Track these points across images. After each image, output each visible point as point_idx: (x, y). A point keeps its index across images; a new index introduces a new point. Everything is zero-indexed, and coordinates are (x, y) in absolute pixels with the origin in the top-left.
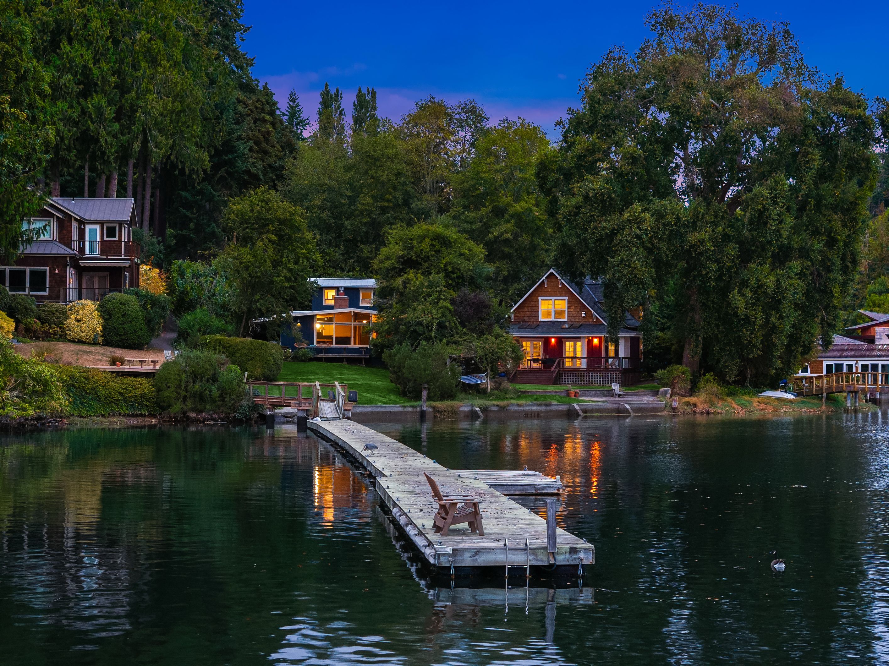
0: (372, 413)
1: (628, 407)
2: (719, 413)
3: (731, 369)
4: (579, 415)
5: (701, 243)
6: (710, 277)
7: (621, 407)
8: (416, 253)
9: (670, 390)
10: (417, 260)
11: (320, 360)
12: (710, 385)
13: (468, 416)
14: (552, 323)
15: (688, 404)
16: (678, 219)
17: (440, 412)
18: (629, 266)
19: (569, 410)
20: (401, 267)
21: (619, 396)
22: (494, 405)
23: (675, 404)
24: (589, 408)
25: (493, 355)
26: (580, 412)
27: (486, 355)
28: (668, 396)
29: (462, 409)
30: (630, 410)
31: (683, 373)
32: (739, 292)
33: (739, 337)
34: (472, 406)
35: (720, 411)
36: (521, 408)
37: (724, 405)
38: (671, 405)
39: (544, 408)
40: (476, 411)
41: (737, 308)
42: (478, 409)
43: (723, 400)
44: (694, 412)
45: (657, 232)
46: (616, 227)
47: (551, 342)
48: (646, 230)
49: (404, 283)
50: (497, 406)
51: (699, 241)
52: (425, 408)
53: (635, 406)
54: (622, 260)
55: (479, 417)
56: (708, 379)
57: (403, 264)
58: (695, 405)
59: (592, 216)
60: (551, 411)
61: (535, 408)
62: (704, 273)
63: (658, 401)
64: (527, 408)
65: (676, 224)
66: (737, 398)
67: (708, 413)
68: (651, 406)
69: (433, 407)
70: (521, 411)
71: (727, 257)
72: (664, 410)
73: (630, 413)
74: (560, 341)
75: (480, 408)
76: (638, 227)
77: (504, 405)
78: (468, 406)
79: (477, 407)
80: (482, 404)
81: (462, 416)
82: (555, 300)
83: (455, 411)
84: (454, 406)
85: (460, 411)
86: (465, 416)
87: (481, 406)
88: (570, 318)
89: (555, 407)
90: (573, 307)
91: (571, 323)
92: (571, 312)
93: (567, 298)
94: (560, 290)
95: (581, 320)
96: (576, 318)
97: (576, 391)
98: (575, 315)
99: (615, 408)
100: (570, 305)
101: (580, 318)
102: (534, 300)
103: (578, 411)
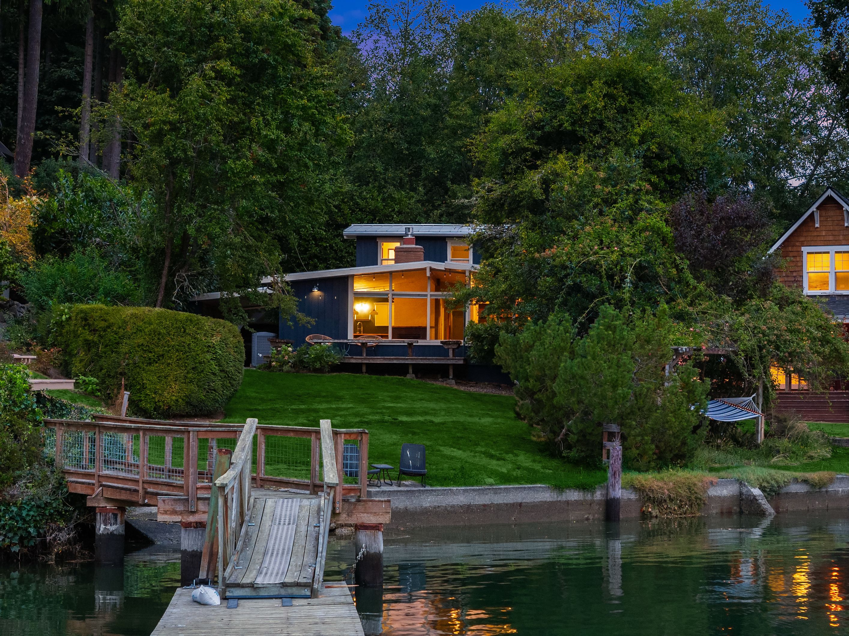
0: (468, 509)
10: (574, 132)
11: (356, 368)
13: (730, 513)
14: (830, 297)
17: (659, 502)
20: (537, 148)
22: (796, 480)
25: (777, 348)
29: (713, 492)
34: (740, 483)
40: (754, 500)
42: (756, 491)
49: (546, 183)
50: (805, 481)
52: (618, 493)
55: (762, 514)
57: (540, 141)
69: (639, 490)
75: (763, 489)
77: (820, 480)
78: (731, 483)
79: (755, 487)
80: (769, 478)
81: (714, 511)
82: (836, 252)
83: (696, 498)
84: (695, 485)
85: (710, 498)
86: (722, 513)
87: (765, 484)
94: (846, 233)
102: (791, 254)
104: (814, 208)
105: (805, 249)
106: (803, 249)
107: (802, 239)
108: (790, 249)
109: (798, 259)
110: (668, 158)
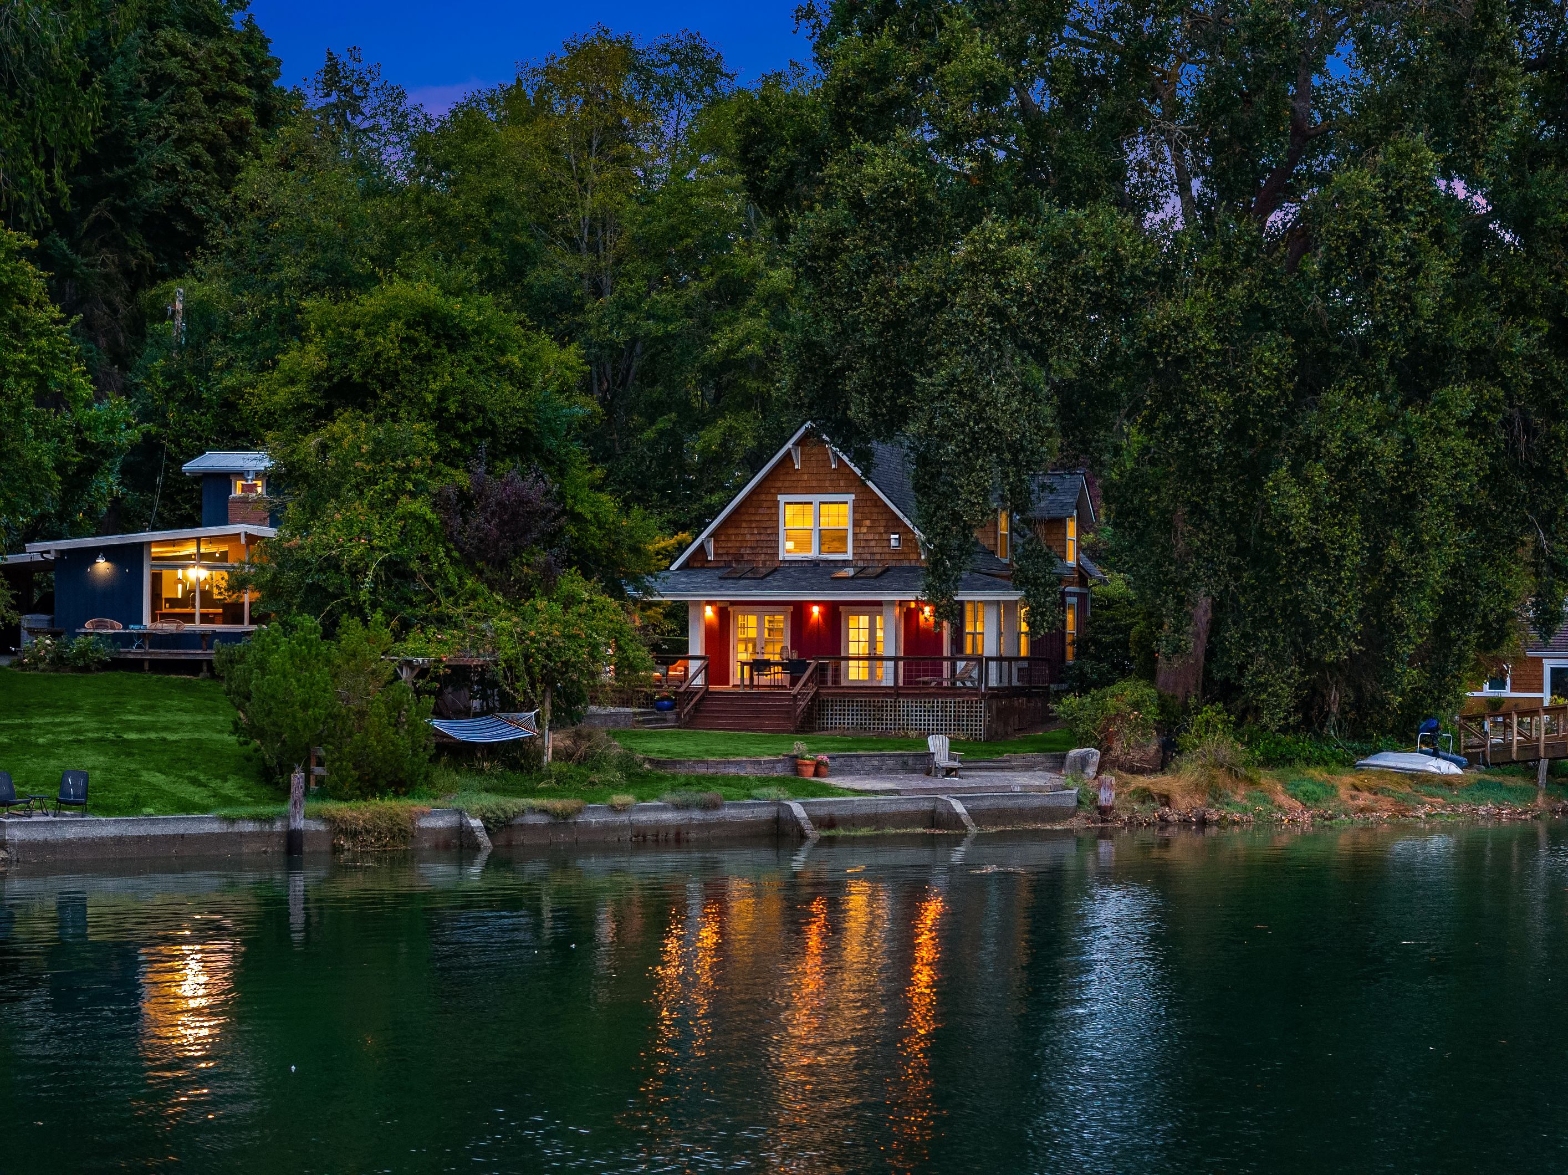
0: (119, 841)
1: (959, 808)
2: (1234, 823)
3: (1275, 694)
4: (803, 837)
5: (1183, 330)
6: (1210, 430)
7: (940, 808)
8: (363, 364)
9: (1095, 755)
10: (365, 384)
12: (1211, 742)
13: (447, 846)
14: (815, 563)
15: (1145, 796)
16: (1117, 261)
17: (353, 835)
18: (973, 397)
19: (777, 820)
20: (322, 403)
21: (949, 772)
22: (532, 810)
23: (1106, 797)
24: (838, 812)
26: (808, 828)
27: (527, 657)
28: (1091, 771)
29: (425, 823)
30: (966, 819)
31: (1137, 706)
32: (1295, 469)
33: (1296, 602)
34: (460, 812)
35: (1237, 817)
36: (624, 818)
37: (1250, 798)
38: (1096, 798)
39: (697, 815)
40: (471, 831)
41: (1288, 518)
42: (476, 823)
43: (1251, 781)
44: (1162, 818)
45: (1055, 301)
46: (937, 288)
47: (811, 614)
48: (1021, 291)
49: (324, 448)
50: (544, 811)
51: (1174, 323)
52: (300, 824)
53: (985, 804)
54: (953, 380)
55: (477, 848)
56: (1207, 722)
58: (1166, 800)
59: (871, 257)
60: (720, 824)
61: (669, 817)
62: (1191, 417)
63: (1055, 788)
64: (643, 817)
65: (1109, 277)
66: (1294, 777)
67: (1203, 823)
68: (1036, 803)
69: (330, 820)
70: (623, 827)
71: (1259, 373)
72: (1073, 815)
73: (965, 827)
74: (834, 613)
75: (484, 820)
76: (998, 285)
77: (564, 809)
78: (449, 813)
79: (475, 818)
80: (494, 807)
81: (427, 845)
82: (821, 503)
83: (400, 830)
84: (398, 815)
85: (419, 828)
86: (437, 846)
87: (489, 815)
88: (860, 550)
89: (733, 812)
90: (868, 523)
91: (861, 564)
92: (861, 537)
93: (853, 497)
94: (834, 477)
95: (887, 557)
96: (875, 550)
97: (819, 758)
98: (873, 543)
99: (924, 812)
100: (858, 516)
101: (886, 550)
102: (765, 504)
103: (803, 822)
104: (789, 445)
105: (782, 498)
106: (779, 497)
107: (779, 484)
108: (763, 497)
109: (773, 511)
110: (472, 420)
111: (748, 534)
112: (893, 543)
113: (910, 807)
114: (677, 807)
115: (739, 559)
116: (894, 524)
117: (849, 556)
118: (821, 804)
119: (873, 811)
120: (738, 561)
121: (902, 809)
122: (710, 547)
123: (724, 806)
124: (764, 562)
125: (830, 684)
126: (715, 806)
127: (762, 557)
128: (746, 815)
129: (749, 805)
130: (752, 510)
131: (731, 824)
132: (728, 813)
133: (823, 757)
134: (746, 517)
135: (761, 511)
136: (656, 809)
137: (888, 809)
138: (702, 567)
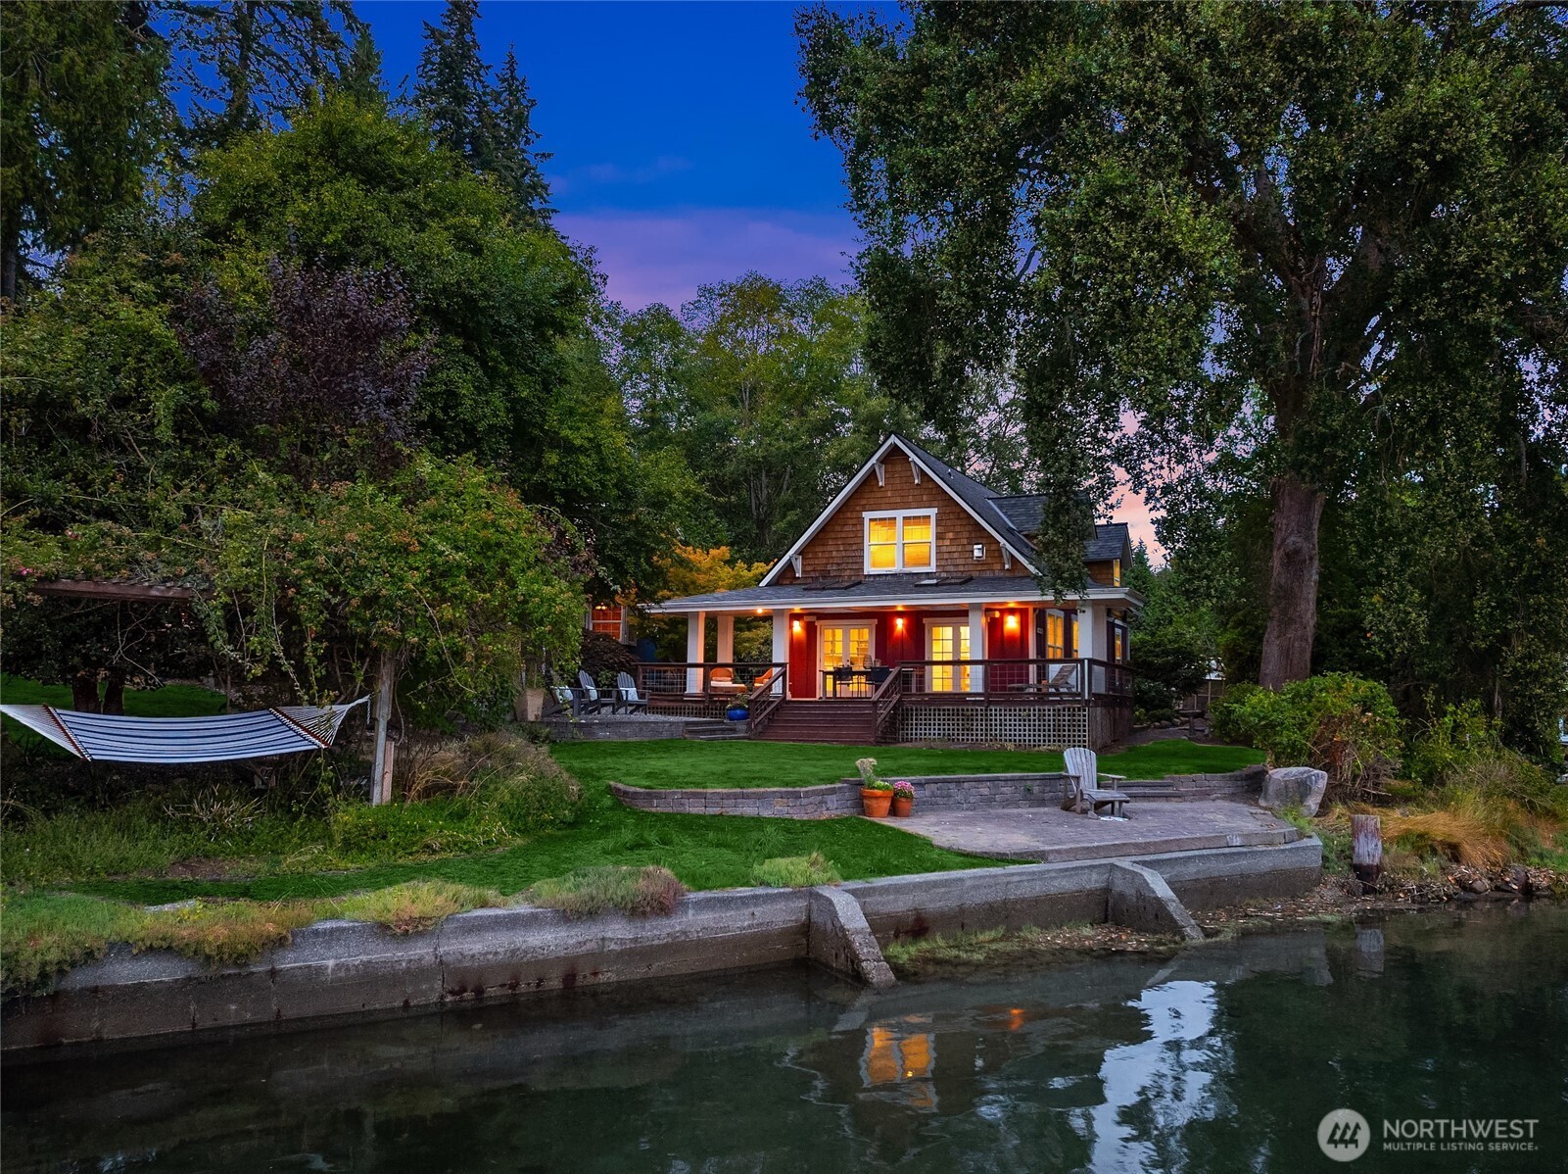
1: (1159, 887)
4: (856, 979)
7: (1120, 885)
9: (1315, 778)
14: (898, 577)
15: (1421, 846)
19: (806, 929)
21: (1100, 805)
23: (1369, 850)
24: (932, 906)
28: (1313, 803)
30: (1177, 910)
36: (419, 951)
38: (1346, 849)
39: (619, 931)
47: (893, 627)
50: (163, 949)
53: (1189, 877)
56: (1461, 729)
58: (1454, 852)
60: (675, 947)
61: (550, 940)
63: (1290, 837)
64: (475, 946)
67: (1528, 891)
68: (1265, 864)
70: (417, 973)
73: (1177, 929)
74: (918, 624)
82: (905, 518)
88: (943, 563)
89: (707, 918)
90: (951, 535)
91: (944, 575)
92: (944, 549)
93: (936, 510)
94: (916, 492)
95: (970, 568)
96: (959, 562)
97: (898, 785)
98: (956, 555)
99: (1091, 893)
100: (941, 529)
101: (970, 561)
102: (850, 522)
103: (857, 941)
104: (873, 460)
105: (867, 515)
106: (864, 514)
107: (864, 502)
108: (848, 514)
109: (858, 528)
111: (834, 550)
112: (977, 553)
113: (1067, 885)
114: (568, 916)
115: (825, 574)
116: (978, 533)
117: (932, 568)
118: (898, 889)
119: (1000, 897)
120: (824, 577)
121: (1053, 891)
122: (798, 565)
123: (684, 906)
124: (850, 576)
125: (914, 691)
126: (661, 907)
127: (848, 573)
128: (737, 922)
129: (744, 901)
130: (838, 528)
131: (700, 945)
132: (696, 921)
133: (904, 782)
134: (833, 535)
135: (846, 528)
136: (514, 922)
137: (1028, 890)
138: (791, 584)
